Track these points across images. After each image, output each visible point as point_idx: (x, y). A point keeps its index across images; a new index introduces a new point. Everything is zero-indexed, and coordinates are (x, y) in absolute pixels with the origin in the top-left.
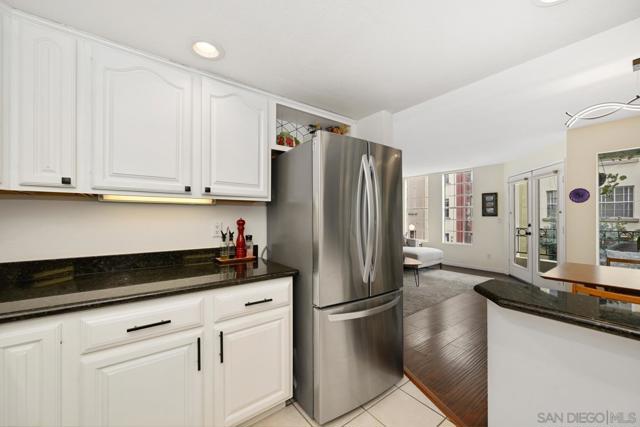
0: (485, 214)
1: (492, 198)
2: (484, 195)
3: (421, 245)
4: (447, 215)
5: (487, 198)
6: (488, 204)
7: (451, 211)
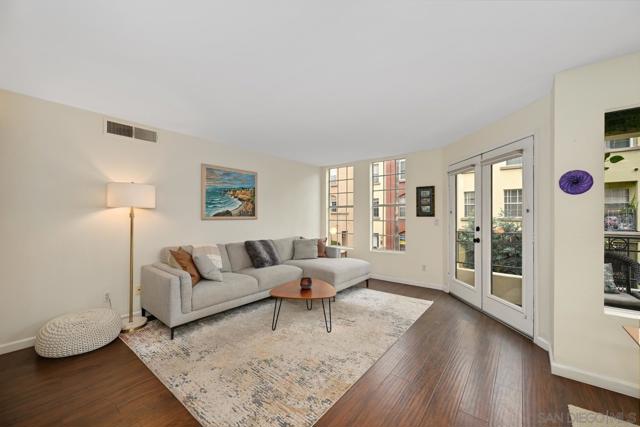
0: (420, 213)
1: (428, 193)
2: (419, 189)
3: (345, 255)
4: (376, 213)
5: (423, 193)
6: (423, 201)
7: (380, 209)
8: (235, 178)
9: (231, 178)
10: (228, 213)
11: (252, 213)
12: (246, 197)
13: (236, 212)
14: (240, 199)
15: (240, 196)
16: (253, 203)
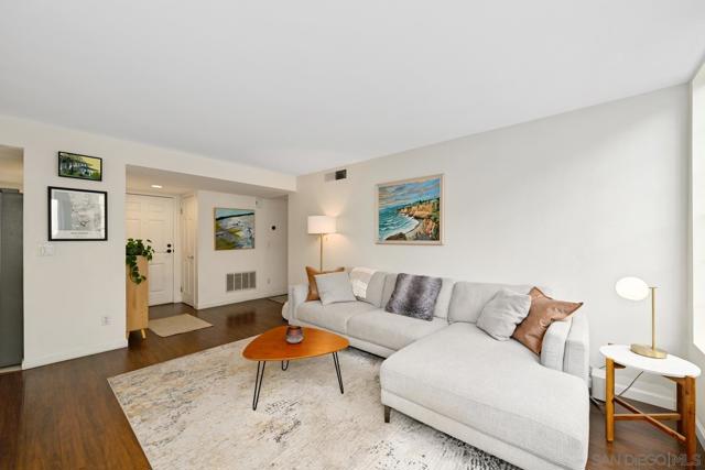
8: (411, 192)
9: (406, 192)
10: (401, 237)
11: (436, 236)
12: (425, 214)
13: (412, 234)
14: (416, 218)
15: (417, 213)
16: (436, 221)
